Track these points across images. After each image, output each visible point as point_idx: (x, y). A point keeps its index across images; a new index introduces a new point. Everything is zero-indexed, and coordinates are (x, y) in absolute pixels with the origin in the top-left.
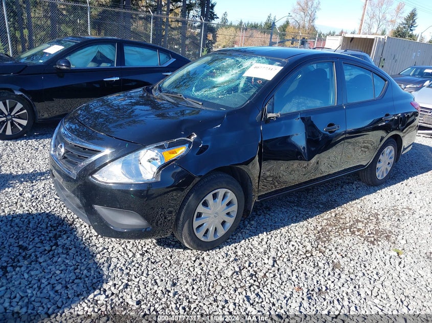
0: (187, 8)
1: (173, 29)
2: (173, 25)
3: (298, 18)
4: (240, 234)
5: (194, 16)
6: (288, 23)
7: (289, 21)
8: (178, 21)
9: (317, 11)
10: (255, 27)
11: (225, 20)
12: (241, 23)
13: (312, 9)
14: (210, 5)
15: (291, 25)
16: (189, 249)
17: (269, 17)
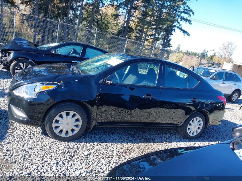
0: (156, 40)
1: (146, 49)
2: (146, 47)
3: (222, 53)
4: (84, 140)
5: (159, 44)
6: (215, 54)
7: (216, 53)
8: (149, 46)
9: (234, 50)
10: (195, 54)
11: (178, 48)
12: (187, 51)
13: (231, 49)
14: (169, 39)
15: (217, 56)
16: (49, 137)
17: (204, 50)
